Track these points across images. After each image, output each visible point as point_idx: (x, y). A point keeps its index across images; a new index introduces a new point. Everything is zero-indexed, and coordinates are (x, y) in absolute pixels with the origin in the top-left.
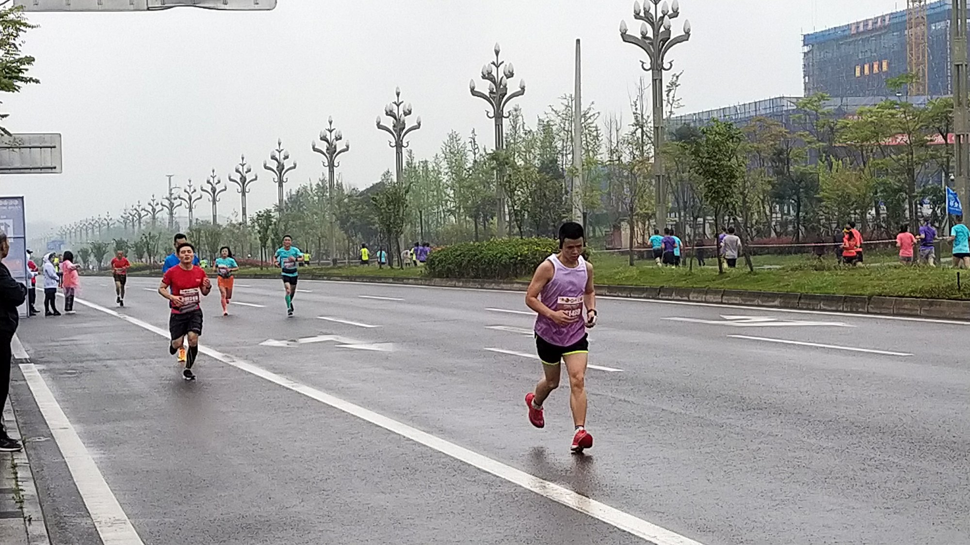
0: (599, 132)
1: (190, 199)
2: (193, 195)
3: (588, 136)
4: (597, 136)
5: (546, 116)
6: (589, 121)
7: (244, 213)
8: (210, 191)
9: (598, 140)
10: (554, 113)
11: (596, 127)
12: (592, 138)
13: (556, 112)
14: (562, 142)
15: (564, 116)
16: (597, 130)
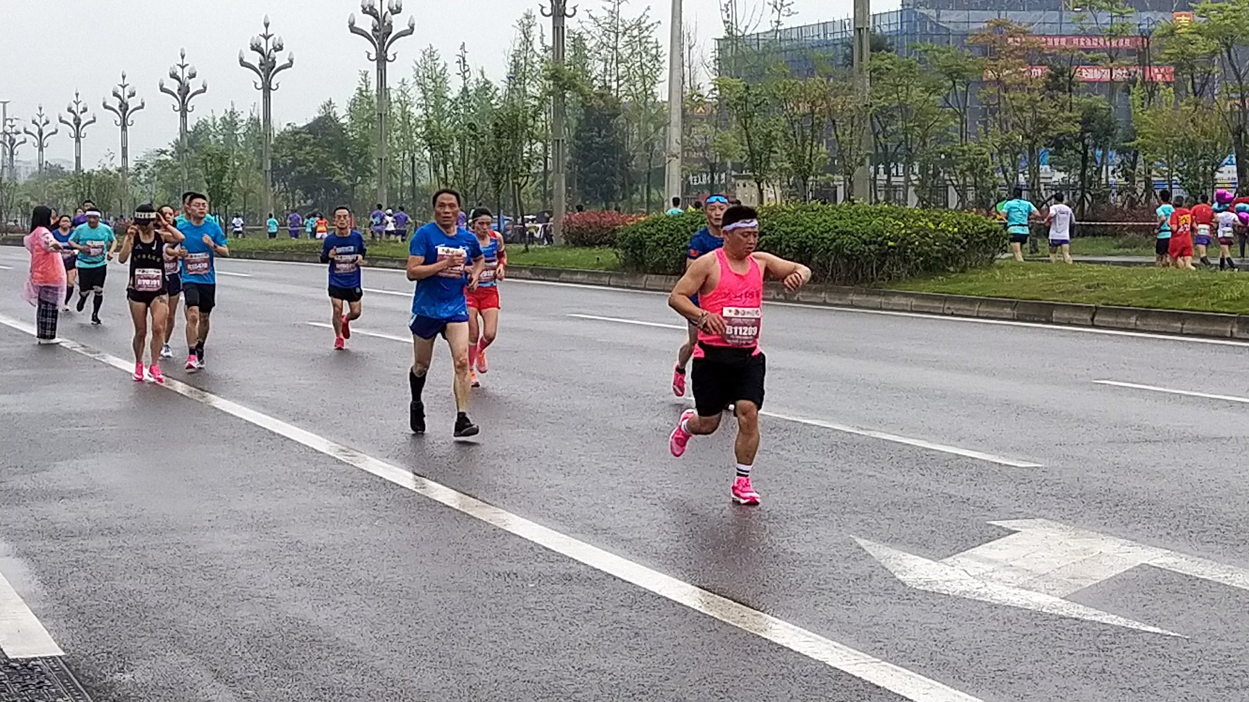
0: (660, 50)
1: (41, 134)
2: (44, 129)
3: (644, 55)
4: (656, 57)
5: (580, 25)
6: (646, 33)
7: (125, 156)
8: (72, 123)
9: (658, 61)
10: (592, 20)
11: (657, 42)
12: (649, 58)
13: (595, 19)
14: (603, 64)
15: (607, 26)
16: (657, 47)
